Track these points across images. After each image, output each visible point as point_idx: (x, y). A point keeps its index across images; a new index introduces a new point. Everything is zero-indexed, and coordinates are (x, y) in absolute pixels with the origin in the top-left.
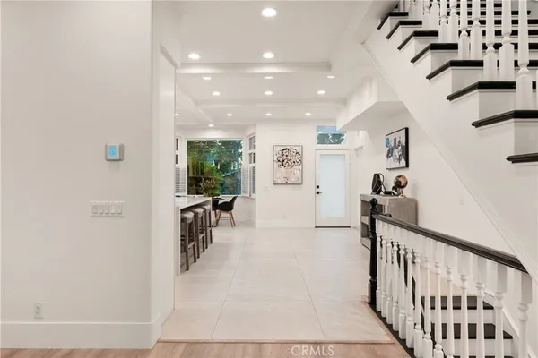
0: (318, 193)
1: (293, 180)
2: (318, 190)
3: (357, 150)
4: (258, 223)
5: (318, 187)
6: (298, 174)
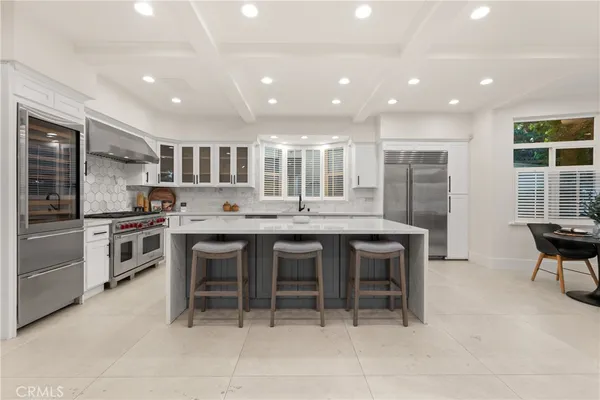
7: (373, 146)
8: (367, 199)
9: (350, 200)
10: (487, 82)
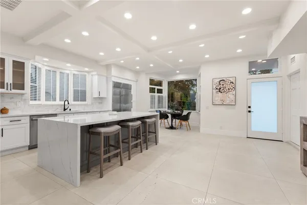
0: (250, 112)
1: (227, 102)
2: (249, 109)
3: (290, 76)
4: (202, 129)
5: (250, 107)
6: (232, 97)
7: (105, 78)
8: (100, 103)
9: (92, 104)
10: (152, 65)
